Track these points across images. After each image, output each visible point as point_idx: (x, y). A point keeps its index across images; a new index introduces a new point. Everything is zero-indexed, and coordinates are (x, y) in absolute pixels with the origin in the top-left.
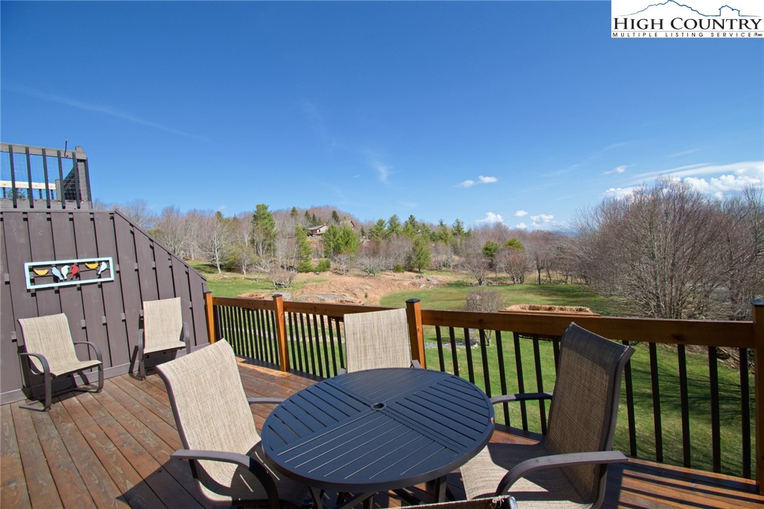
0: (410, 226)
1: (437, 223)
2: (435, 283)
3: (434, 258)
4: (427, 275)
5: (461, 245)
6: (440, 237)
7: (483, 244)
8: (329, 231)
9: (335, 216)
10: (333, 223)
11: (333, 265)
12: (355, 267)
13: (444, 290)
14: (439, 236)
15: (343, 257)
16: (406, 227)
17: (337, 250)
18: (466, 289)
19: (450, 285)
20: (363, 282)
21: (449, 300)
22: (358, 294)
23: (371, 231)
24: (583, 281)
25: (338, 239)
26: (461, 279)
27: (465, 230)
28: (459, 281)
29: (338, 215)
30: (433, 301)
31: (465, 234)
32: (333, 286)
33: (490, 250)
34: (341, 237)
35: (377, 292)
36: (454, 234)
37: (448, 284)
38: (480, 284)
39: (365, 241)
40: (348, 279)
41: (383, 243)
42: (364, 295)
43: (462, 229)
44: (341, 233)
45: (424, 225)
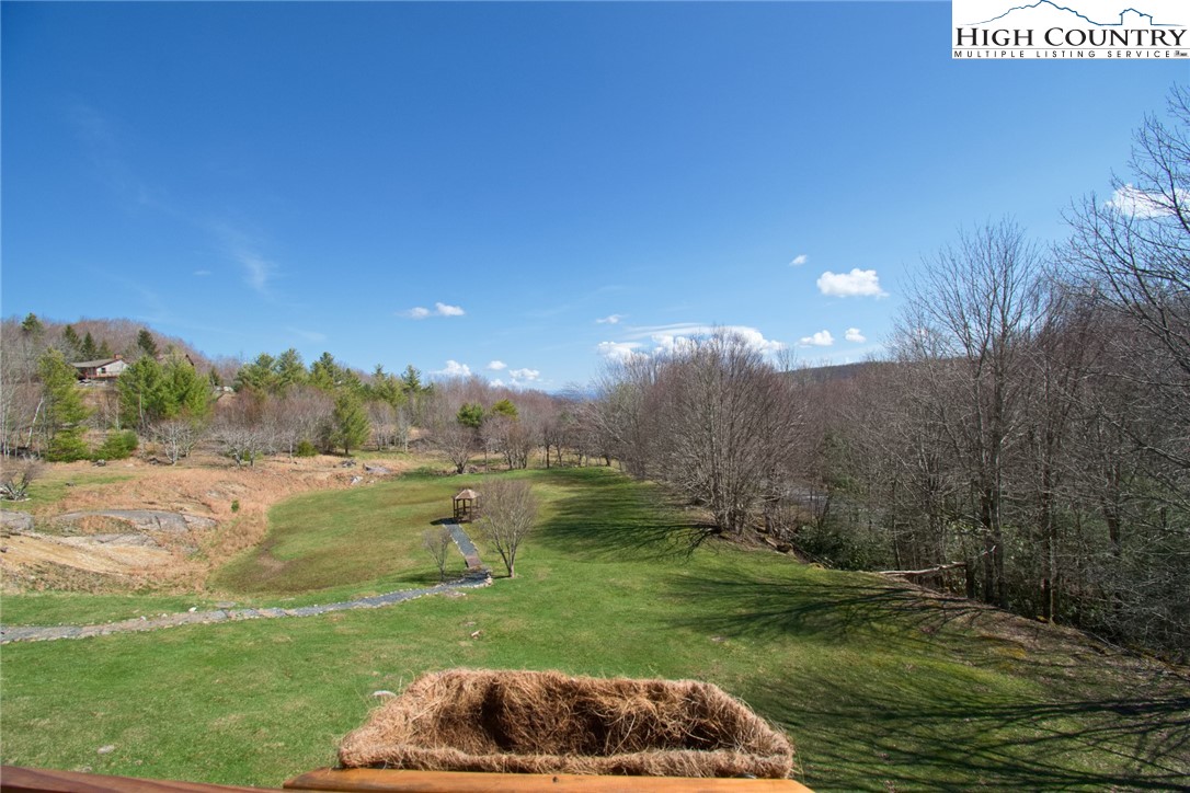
0: (322, 372)
1: (370, 370)
2: (382, 473)
3: (374, 430)
4: (361, 460)
5: (418, 408)
6: (382, 394)
7: (456, 406)
8: (134, 371)
9: (145, 340)
10: (141, 355)
11: (143, 444)
12: (204, 448)
13: (399, 484)
14: (380, 392)
15: (173, 427)
16: (316, 372)
17: (157, 412)
18: (438, 481)
19: (408, 475)
20: (225, 477)
21: (414, 503)
22: (214, 504)
23: (242, 377)
24: (604, 461)
25: (158, 390)
26: (425, 466)
27: (423, 382)
28: (422, 469)
29: (154, 340)
30: (383, 506)
31: (424, 390)
32: (150, 489)
33: (470, 417)
34: (168, 386)
35: (260, 498)
36: (405, 390)
37: (405, 474)
38: (460, 471)
39: (227, 395)
40: (188, 475)
41: (270, 400)
42: (229, 506)
43: (418, 382)
44: (167, 377)
45: (348, 370)
